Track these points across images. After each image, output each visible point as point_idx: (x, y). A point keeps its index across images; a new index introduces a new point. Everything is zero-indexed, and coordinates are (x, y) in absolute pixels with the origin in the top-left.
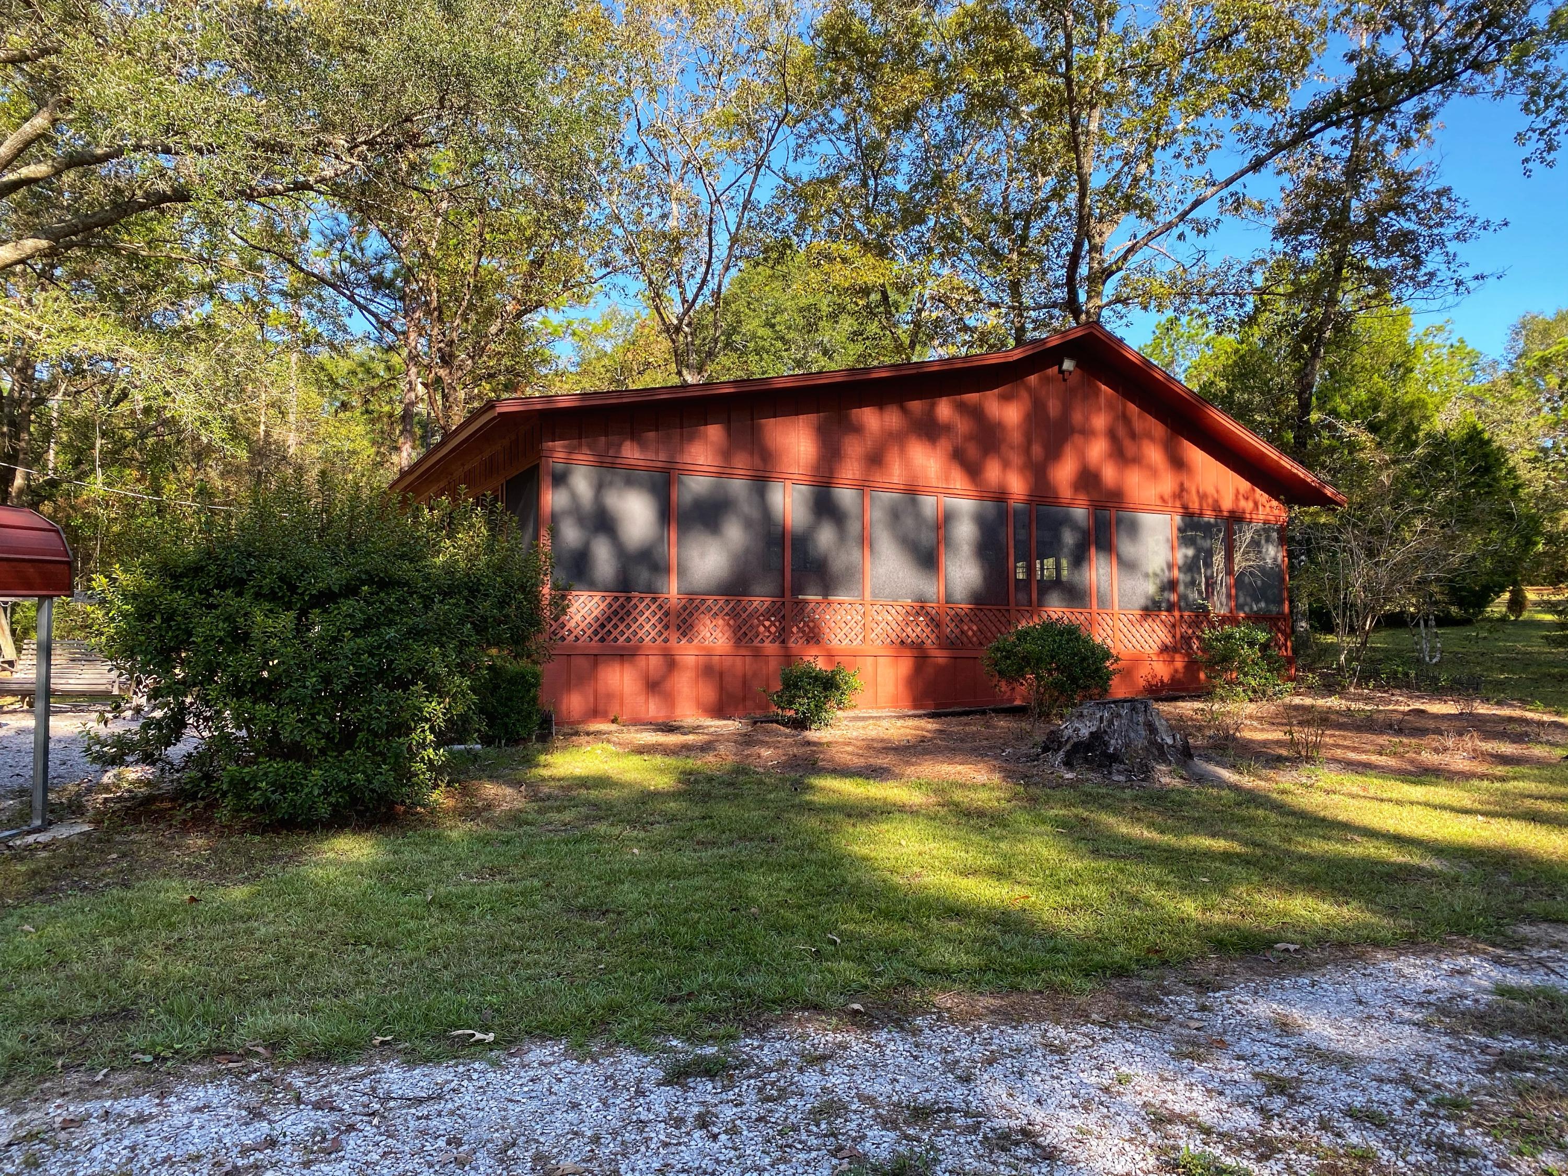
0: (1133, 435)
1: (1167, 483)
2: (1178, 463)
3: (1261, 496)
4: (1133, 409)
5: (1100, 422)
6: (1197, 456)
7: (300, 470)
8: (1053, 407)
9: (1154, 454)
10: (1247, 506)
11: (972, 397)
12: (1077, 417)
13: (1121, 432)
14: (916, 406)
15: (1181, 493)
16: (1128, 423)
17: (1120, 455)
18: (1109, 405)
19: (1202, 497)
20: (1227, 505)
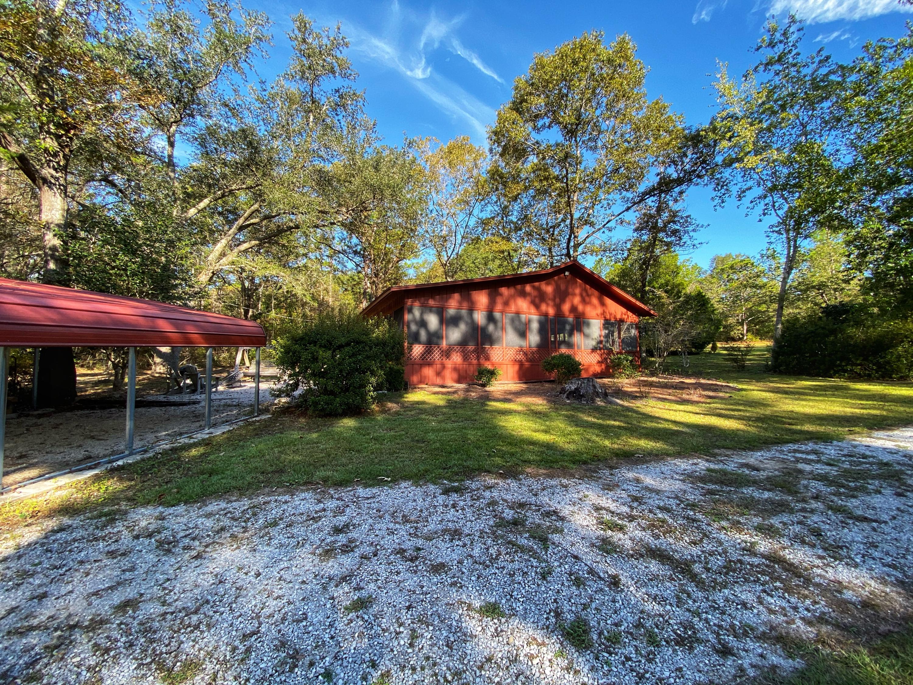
0: (588, 295)
1: (599, 310)
2: (603, 304)
3: (630, 314)
4: (588, 287)
5: (577, 291)
6: (609, 302)
7: (333, 309)
8: (563, 287)
9: (595, 301)
10: (625, 317)
11: (537, 284)
12: (570, 290)
13: (584, 294)
14: (519, 287)
15: (604, 313)
16: (586, 291)
17: (584, 301)
18: (580, 286)
19: (611, 314)
20: (618, 317)
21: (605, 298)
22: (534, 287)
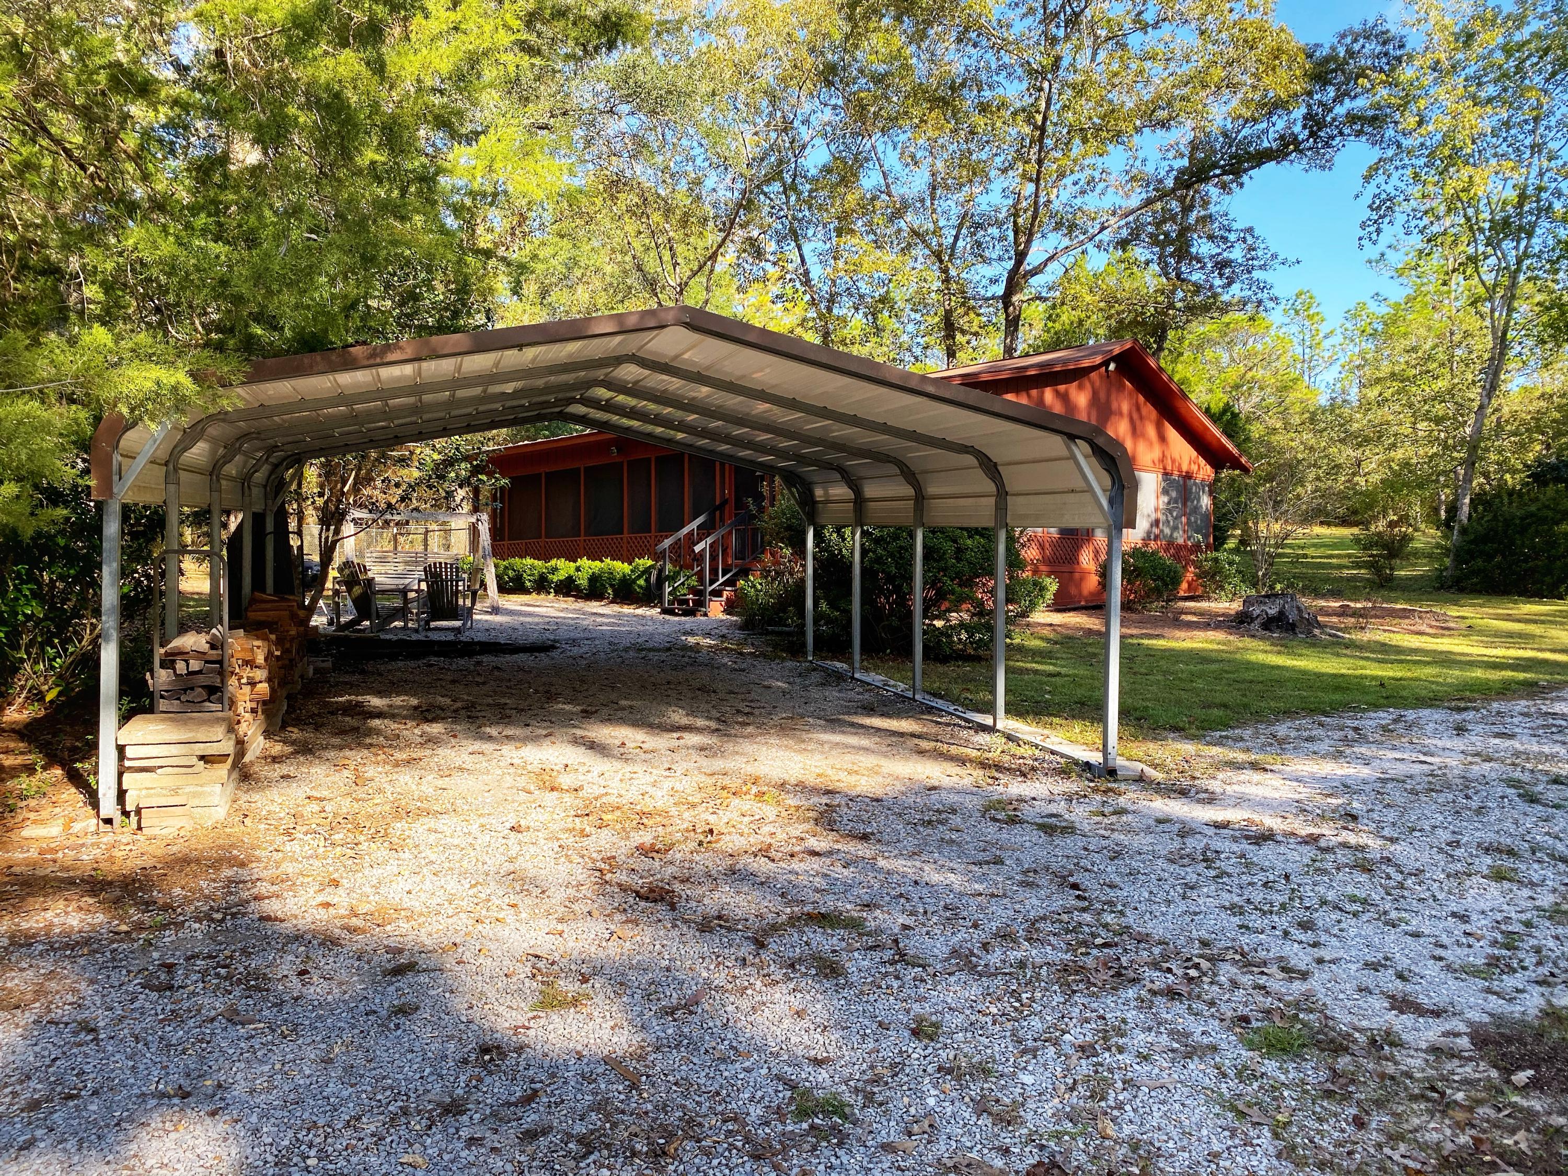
0: (1141, 418)
1: (1156, 453)
2: (1162, 438)
3: (1202, 461)
4: (1141, 399)
5: (1125, 407)
6: (1173, 434)
8: (1102, 395)
9: (1151, 431)
10: (1194, 468)
11: (1062, 388)
12: (1114, 406)
13: (1135, 416)
14: (1034, 392)
15: (1163, 459)
16: (1138, 409)
17: (1135, 432)
18: (1130, 394)
19: (1173, 461)
20: (1185, 468)
21: (1167, 425)
22: (1057, 393)
